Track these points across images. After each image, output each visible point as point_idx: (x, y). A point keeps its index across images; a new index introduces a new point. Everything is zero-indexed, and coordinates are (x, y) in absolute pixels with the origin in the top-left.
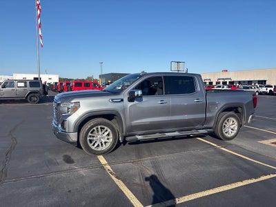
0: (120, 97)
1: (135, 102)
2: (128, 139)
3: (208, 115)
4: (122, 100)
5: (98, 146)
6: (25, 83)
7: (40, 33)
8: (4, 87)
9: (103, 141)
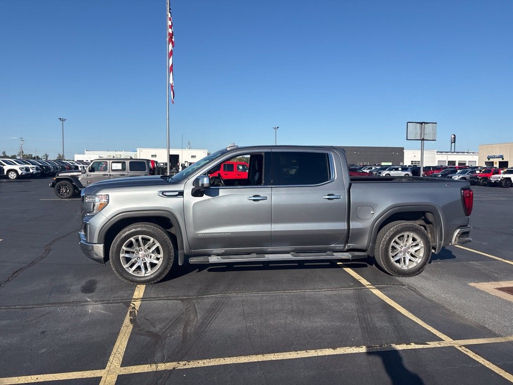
0: (179, 188)
1: (205, 197)
2: (193, 260)
3: (354, 225)
4: (181, 194)
5: (139, 268)
6: (123, 164)
7: (171, 81)
8: (92, 170)
9: (148, 261)
